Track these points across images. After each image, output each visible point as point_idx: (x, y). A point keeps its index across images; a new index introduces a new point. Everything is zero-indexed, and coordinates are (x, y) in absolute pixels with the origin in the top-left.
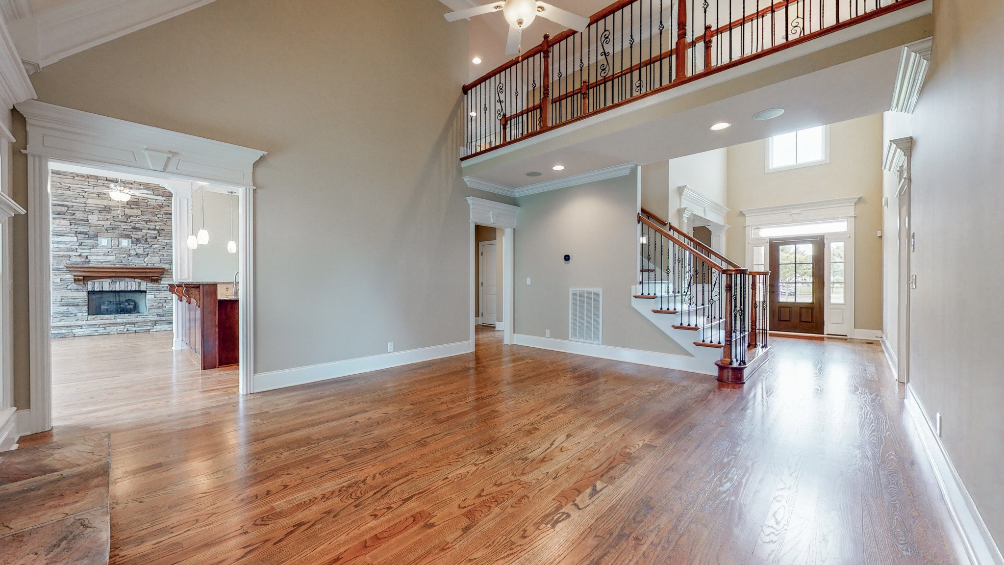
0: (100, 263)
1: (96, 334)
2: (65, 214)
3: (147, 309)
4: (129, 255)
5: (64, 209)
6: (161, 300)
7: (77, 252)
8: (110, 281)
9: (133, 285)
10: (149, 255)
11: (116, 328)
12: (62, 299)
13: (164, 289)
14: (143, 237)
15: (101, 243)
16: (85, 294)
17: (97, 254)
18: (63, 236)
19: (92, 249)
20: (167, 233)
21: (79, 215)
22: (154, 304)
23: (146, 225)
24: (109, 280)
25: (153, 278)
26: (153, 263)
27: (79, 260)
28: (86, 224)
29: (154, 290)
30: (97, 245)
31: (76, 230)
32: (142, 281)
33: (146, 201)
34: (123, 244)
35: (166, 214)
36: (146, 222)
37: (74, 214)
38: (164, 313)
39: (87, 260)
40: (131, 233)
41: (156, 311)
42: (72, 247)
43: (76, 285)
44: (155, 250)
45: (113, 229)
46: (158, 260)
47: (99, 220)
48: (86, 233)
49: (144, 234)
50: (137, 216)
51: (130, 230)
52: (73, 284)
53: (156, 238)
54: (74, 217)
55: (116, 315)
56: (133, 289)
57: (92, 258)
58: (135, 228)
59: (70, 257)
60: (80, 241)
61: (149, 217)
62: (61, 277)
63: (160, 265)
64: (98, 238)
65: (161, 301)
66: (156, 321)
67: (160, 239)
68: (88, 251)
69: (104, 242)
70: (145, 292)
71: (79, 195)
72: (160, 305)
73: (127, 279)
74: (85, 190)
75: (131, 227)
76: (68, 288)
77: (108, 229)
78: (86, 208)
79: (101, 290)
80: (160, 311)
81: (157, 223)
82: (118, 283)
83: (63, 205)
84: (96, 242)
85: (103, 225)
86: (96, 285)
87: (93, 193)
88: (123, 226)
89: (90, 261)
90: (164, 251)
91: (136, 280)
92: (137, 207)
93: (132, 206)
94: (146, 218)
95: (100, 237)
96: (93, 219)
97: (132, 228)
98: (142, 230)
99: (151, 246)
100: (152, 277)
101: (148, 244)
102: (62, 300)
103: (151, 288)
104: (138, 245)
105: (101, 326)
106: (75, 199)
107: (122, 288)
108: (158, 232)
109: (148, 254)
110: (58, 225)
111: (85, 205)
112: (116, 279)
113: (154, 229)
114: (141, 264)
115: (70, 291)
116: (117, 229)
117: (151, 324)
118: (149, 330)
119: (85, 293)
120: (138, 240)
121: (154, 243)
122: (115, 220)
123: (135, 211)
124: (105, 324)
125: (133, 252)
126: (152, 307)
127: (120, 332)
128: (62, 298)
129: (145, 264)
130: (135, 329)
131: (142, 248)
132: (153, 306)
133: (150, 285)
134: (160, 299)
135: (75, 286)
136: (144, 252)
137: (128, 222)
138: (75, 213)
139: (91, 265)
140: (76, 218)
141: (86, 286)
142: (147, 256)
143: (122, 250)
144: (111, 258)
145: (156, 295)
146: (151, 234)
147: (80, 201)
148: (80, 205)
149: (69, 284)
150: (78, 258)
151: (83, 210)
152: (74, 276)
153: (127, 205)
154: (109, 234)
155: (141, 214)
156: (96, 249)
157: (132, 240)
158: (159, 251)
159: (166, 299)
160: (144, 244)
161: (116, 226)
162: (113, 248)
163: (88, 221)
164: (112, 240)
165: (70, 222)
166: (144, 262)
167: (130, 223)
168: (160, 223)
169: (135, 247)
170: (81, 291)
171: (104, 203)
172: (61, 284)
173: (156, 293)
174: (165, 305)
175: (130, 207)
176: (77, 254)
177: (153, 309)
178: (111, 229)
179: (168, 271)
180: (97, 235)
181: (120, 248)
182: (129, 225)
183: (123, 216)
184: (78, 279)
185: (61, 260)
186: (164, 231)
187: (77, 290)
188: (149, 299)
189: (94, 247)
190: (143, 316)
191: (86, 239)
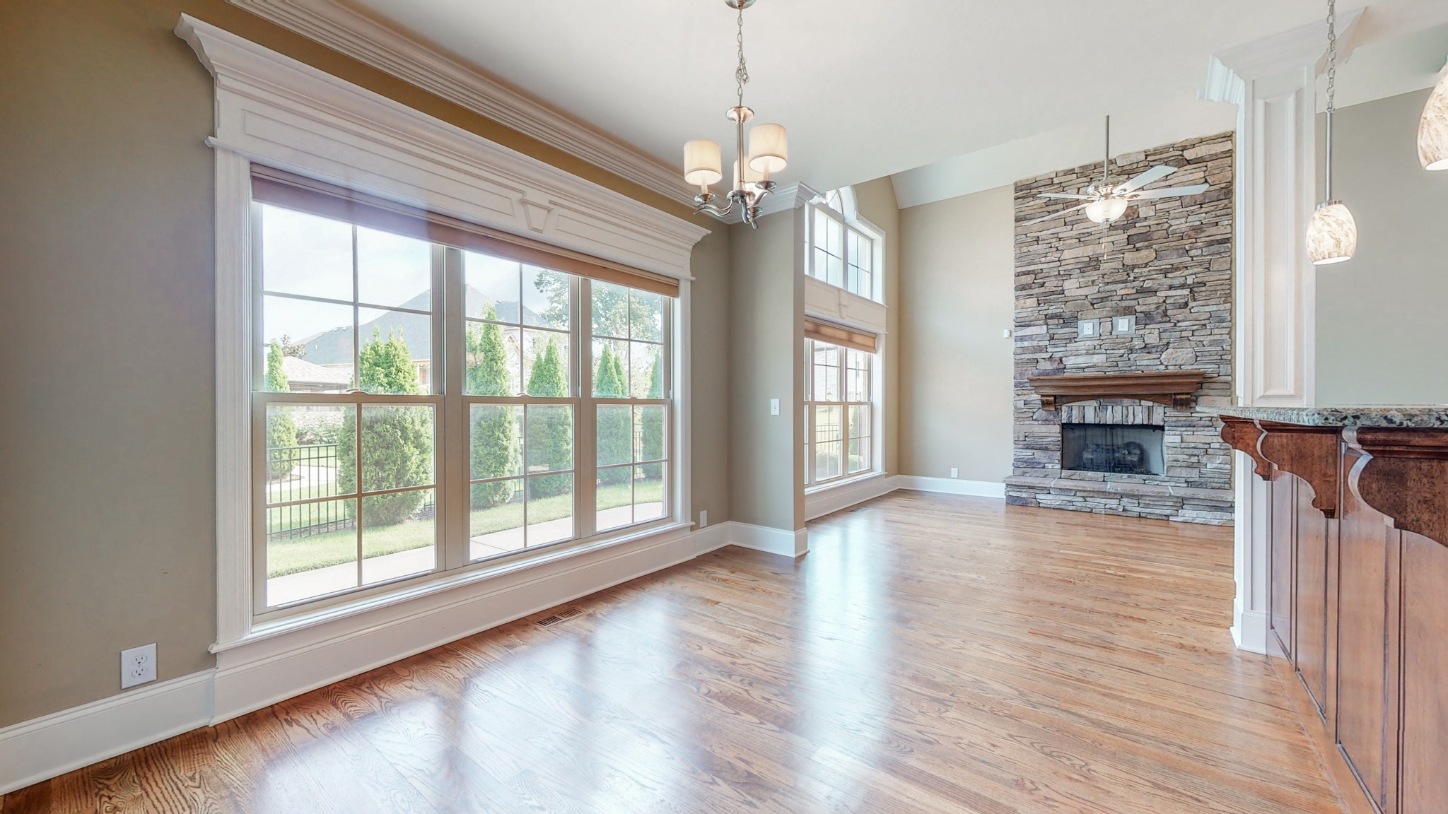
0: (1081, 370)
1: (1071, 508)
2: (1031, 288)
3: (1165, 467)
4: (1131, 351)
5: (1029, 279)
6: (1194, 448)
7: (1047, 351)
8: (1096, 405)
9: (1137, 413)
10: (1171, 345)
11: (1103, 501)
12: (1026, 437)
13: (1202, 423)
14: (1158, 308)
15: (1083, 332)
16: (1057, 429)
17: (1077, 353)
18: (1029, 326)
19: (1068, 345)
20: (1211, 289)
21: (1051, 285)
22: (1181, 457)
23: (1165, 280)
24: (1094, 403)
25: (1178, 397)
26: (1178, 363)
27: (1048, 366)
28: (1060, 300)
29: (1180, 424)
30: (1075, 335)
31: (1046, 312)
32: (1156, 404)
33: (1167, 225)
34: (1120, 329)
35: (1210, 244)
36: (1165, 273)
37: (1043, 285)
38: (1203, 480)
39: (1061, 366)
40: (1135, 303)
41: (1185, 473)
42: (1041, 343)
43: (1045, 413)
44: (1184, 334)
45: (1103, 299)
46: (1190, 355)
47: (1080, 287)
48: (1058, 316)
49: (1161, 301)
50: (1147, 264)
51: (1133, 297)
52: (1041, 410)
53: (1186, 304)
54: (1042, 289)
55: (1106, 474)
56: (1138, 421)
57: (1070, 361)
58: (1143, 291)
59: (1038, 362)
60: (1051, 331)
61: (1172, 261)
62: (1025, 398)
63: (1196, 367)
64: (1080, 323)
65: (1196, 452)
66: (1183, 499)
67: (1200, 309)
68: (1063, 349)
69: (1087, 328)
70: (1162, 428)
71: (1051, 247)
72: (1194, 459)
73: (1126, 402)
74: (1060, 236)
75: (1134, 291)
76: (1034, 418)
77: (1095, 302)
78: (1060, 268)
79: (1082, 422)
80: (1194, 475)
81: (1190, 271)
82: (1110, 408)
83: (1028, 273)
84: (1075, 330)
85: (1086, 296)
86: (1074, 412)
87: (1071, 238)
88: (1121, 290)
89: (1065, 368)
90: (1203, 332)
91: (1143, 402)
92: (1146, 243)
93: (1137, 245)
94: (1164, 264)
95: (1081, 319)
96: (1071, 286)
97: (1137, 292)
98: (1156, 292)
99: (1175, 325)
100: (1175, 394)
101: (1169, 321)
102: (1027, 439)
103: (1174, 419)
104: (1147, 327)
105: (1078, 494)
106: (1046, 257)
107: (1118, 420)
108: (1191, 292)
109: (1168, 344)
110: (1023, 308)
111: (1058, 264)
112: (1106, 400)
113: (1183, 286)
114: (1154, 368)
115: (1035, 423)
116: (1110, 298)
117: (1171, 504)
118: (1167, 516)
119: (1058, 426)
120: (1147, 315)
121: (1181, 317)
122: (1106, 281)
123: (1144, 253)
124: (1085, 491)
125: (1138, 343)
126: (1175, 464)
127: (1111, 512)
128: (1026, 434)
129: (1162, 367)
130: (1138, 509)
131: (1157, 331)
132: (1177, 461)
133: (1171, 412)
134: (1193, 445)
135: (1041, 414)
136: (1160, 339)
137: (1130, 281)
138: (1044, 283)
139: (1067, 375)
140: (1047, 290)
141: (1058, 413)
142: (1167, 349)
143: (1117, 341)
144: (1098, 359)
145: (1185, 437)
146: (1176, 298)
147: (1053, 258)
148: (1052, 265)
149: (1035, 410)
150: (1049, 363)
151: (1057, 273)
152: (1042, 396)
153: (1128, 244)
154: (1096, 311)
155: (1156, 258)
156: (1076, 344)
157: (1136, 317)
158: (1193, 335)
159: (1207, 446)
160: (1160, 322)
161: (1109, 294)
162: (1102, 338)
163: (1063, 293)
164: (1100, 323)
165: (1038, 300)
166: (1159, 363)
167: (1134, 281)
168: (1196, 270)
169: (1142, 332)
170: (1052, 423)
171: (1089, 251)
172: (1025, 410)
173: (1186, 433)
174: (1204, 460)
175: (1134, 247)
176: (1047, 356)
177: (1179, 469)
178: (1099, 300)
179: (1214, 379)
180: (1077, 317)
181: (1115, 337)
182: (1132, 286)
183: (1120, 271)
184: (1047, 400)
185: (1025, 369)
186: (1205, 285)
187: (1046, 421)
188: (1169, 445)
189: (1072, 339)
190: (1156, 483)
191: (1060, 327)
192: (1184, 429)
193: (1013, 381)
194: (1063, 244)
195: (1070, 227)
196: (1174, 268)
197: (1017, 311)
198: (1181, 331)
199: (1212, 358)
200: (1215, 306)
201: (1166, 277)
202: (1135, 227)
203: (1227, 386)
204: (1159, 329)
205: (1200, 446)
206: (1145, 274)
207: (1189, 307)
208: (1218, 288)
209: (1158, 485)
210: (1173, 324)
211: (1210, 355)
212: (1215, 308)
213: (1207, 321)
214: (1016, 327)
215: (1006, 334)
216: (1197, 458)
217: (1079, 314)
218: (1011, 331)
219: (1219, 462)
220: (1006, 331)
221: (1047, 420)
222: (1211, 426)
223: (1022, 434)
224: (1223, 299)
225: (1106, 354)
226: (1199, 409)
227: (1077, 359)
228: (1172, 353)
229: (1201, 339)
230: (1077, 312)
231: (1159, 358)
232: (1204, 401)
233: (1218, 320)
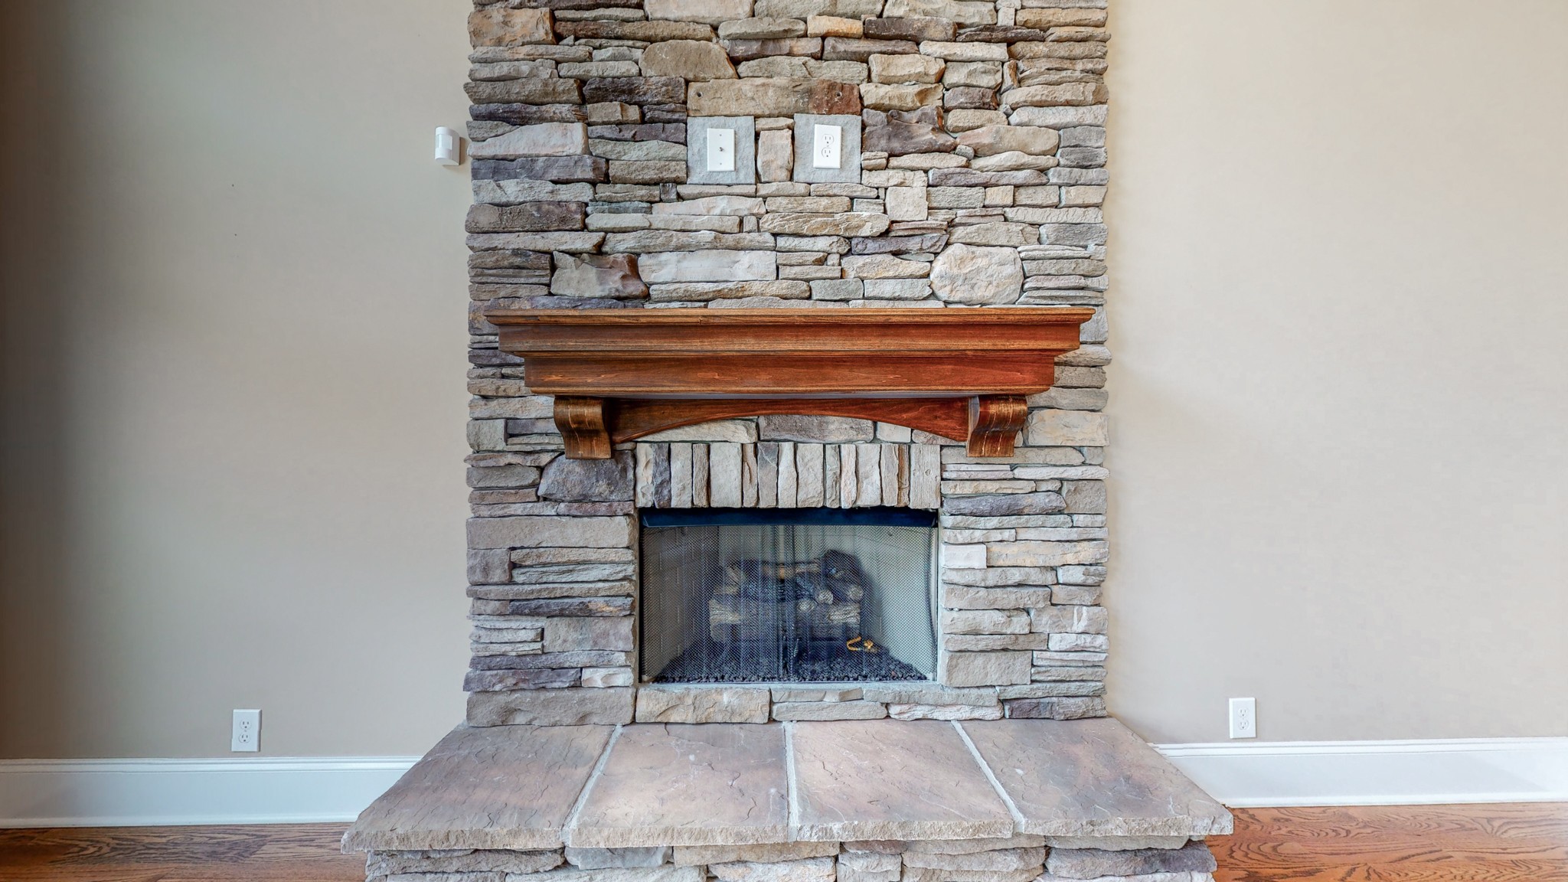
3: (939, 655)
4: (850, 246)
6: (1020, 585)
7: (584, 227)
8: (745, 439)
9: (867, 467)
10: (959, 232)
12: (514, 566)
13: (1041, 500)
14: (923, 95)
15: (702, 159)
16: (618, 532)
17: (683, 238)
19: (656, 207)
22: (990, 620)
24: (739, 433)
25: (981, 411)
26: (977, 296)
27: (589, 284)
28: (628, 29)
29: (984, 506)
30: (680, 169)
31: (578, 70)
32: (921, 437)
34: (818, 161)
38: (1039, 690)
39: (634, 288)
40: (856, 69)
41: (992, 670)
42: (564, 193)
43: (578, 469)
44: (993, 196)
45: (764, 45)
46: (1009, 270)
48: (623, 92)
49: (935, 68)
51: (853, 46)
52: (563, 458)
53: (997, 94)
55: (775, 685)
56: (870, 496)
57: (661, 271)
58: (881, 32)
59: (553, 268)
60: (599, 149)
62: (511, 408)
64: (694, 124)
65: (1025, 597)
67: (1033, 114)
68: (638, 220)
69: (717, 148)
72: (1019, 624)
73: (838, 426)
75: (858, 25)
76: (543, 489)
77: (741, 50)
79: (701, 502)
80: (1015, 678)
82: (787, 449)
84: (679, 149)
85: (715, 26)
86: (676, 466)
89: (646, 296)
90: (1041, 196)
91: (884, 430)
95: (698, 113)
97: (867, 34)
98: (918, 39)
99: (968, 166)
100: (986, 399)
101: (952, 149)
102: (519, 576)
103: (968, 488)
104: (893, 161)
107: (810, 496)
108: (1009, 53)
109: (951, 226)
110: (499, 42)
112: (777, 420)
113: (989, 33)
115: (549, 510)
116: (788, 44)
119: (622, 521)
120: (893, 114)
121: (984, 137)
125: (867, 217)
126: (968, 642)
128: (515, 556)
131: (921, 178)
132: (974, 632)
133: (961, 462)
134: (1016, 576)
135: (564, 474)
136: (930, 208)
139: (649, 318)
141: (624, 470)
142: (948, 244)
143: (810, 204)
144: (750, 268)
145: (996, 548)
146: (972, 66)
149: (545, 459)
150: (591, 273)
152: (561, 399)
154: (746, 87)
156: (682, 207)
157: (864, 125)
158: (1015, 203)
159: (1049, 578)
160: (930, 149)
161: (779, 26)
162: (764, 190)
164: (757, 135)
165: (554, 20)
166: (927, 292)
169: (878, 178)
170: (603, 508)
172: (510, 459)
173: (997, 535)
174: (1044, 621)
176: (585, 242)
177: (980, 660)
178: (753, 46)
179: (1071, 353)
180: (685, 102)
181: (801, 188)
184: (579, 420)
185: (508, 290)
186: (1045, 36)
187: (583, 504)
188: (955, 577)
189: (670, 184)
190: (919, 712)
191: (628, 134)
192: (994, 522)
193: (467, 338)
197: (480, 52)
198: (986, 186)
199: (1061, 283)
200: (1071, 110)
204: (926, 171)
205: (1036, 577)
207: (1003, 108)
208: (1079, 49)
209: (923, 719)
210: (963, 160)
211: (1059, 274)
213: (1051, 159)
214: (478, 120)
215: (441, 146)
216: (1024, 618)
217: (692, 92)
218: (462, 140)
219: (1080, 626)
220: (442, 133)
221: (583, 499)
222: (1060, 512)
223: (500, 556)
224: (1089, 88)
225: (774, 249)
226: (1031, 454)
227: (685, 264)
228: (962, 260)
229: (1035, 215)
230: (687, 82)
231: (927, 276)
232: (1044, 428)
233: (1075, 156)
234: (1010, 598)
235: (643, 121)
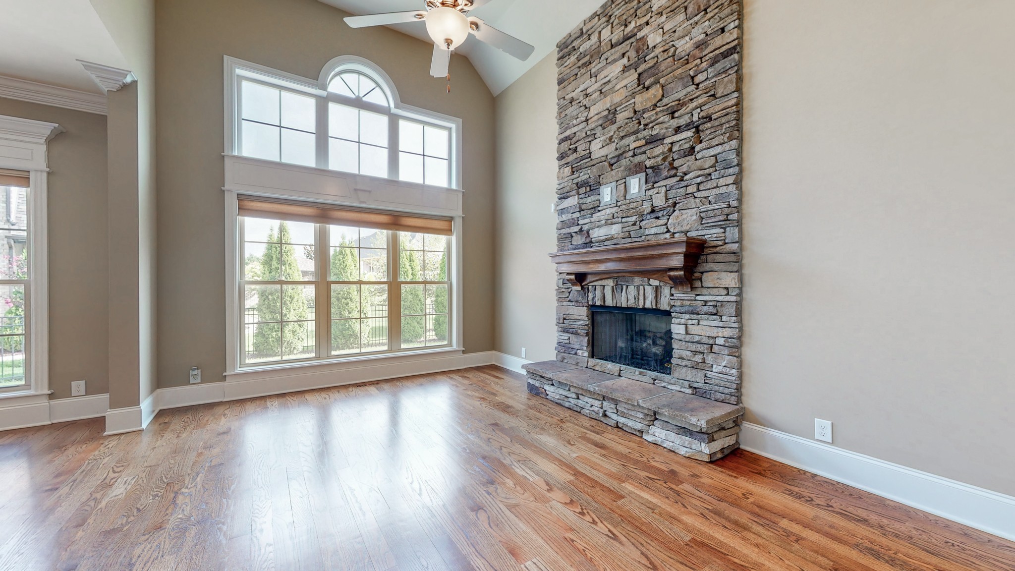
0: (602, 244)
1: (568, 405)
2: (568, 156)
4: (642, 218)
5: (566, 145)
6: (698, 342)
7: (578, 225)
8: (613, 285)
9: (647, 294)
10: (677, 206)
12: (565, 319)
13: (705, 309)
14: (664, 159)
15: (603, 198)
16: (584, 311)
17: (599, 224)
18: (568, 197)
19: (593, 215)
20: (716, 123)
21: (581, 149)
22: (686, 354)
23: (671, 121)
26: (683, 229)
27: (579, 240)
28: (588, 164)
29: (685, 310)
30: (598, 203)
31: (575, 181)
32: (662, 283)
34: (632, 191)
35: (716, 60)
36: (672, 112)
37: (575, 150)
38: (707, 387)
39: (588, 241)
40: (643, 157)
42: (574, 216)
43: (576, 293)
44: (690, 189)
45: (619, 158)
46: (694, 217)
47: (602, 147)
48: (586, 183)
50: (655, 105)
51: (643, 149)
52: (572, 290)
53: (692, 148)
54: (575, 155)
55: (623, 367)
56: (648, 305)
57: (597, 234)
58: (651, 141)
59: (572, 237)
60: (581, 201)
61: (677, 96)
63: (701, 233)
64: (602, 188)
65: (700, 348)
67: (705, 153)
68: (589, 220)
69: (607, 194)
70: (668, 314)
71: (581, 106)
72: (698, 358)
73: (639, 280)
74: (588, 91)
75: (644, 142)
76: (570, 298)
77: (612, 162)
78: (588, 128)
79: (603, 304)
80: (698, 379)
81: (694, 104)
82: (624, 288)
83: (566, 139)
84: (597, 197)
85: (607, 156)
86: (597, 292)
87: (595, 92)
88: (632, 143)
89: (591, 242)
90: (709, 185)
91: (652, 282)
92: (652, 79)
93: (647, 84)
95: (602, 184)
96: (595, 148)
97: (647, 143)
98: (663, 139)
99: (682, 180)
100: (669, 270)
101: (675, 175)
102: (565, 322)
103: (680, 303)
104: (655, 185)
106: (577, 118)
107: (631, 302)
108: (698, 131)
109: (675, 204)
110: (562, 178)
111: (586, 124)
112: (621, 278)
113: (688, 127)
114: (663, 237)
115: (571, 304)
116: (625, 155)
119: (585, 308)
120: (655, 170)
121: (687, 167)
122: (622, 134)
123: (652, 91)
125: (647, 207)
127: (595, 416)
128: (565, 316)
129: (668, 235)
131: (664, 189)
133: (677, 293)
134: (697, 338)
135: (573, 294)
136: (667, 199)
137: (641, 131)
138: (576, 147)
139: (592, 249)
140: (578, 156)
141: (585, 293)
142: (674, 211)
143: (631, 206)
144: (615, 230)
145: (690, 327)
146: (681, 142)
147: (582, 118)
148: (581, 126)
150: (579, 237)
151: (584, 135)
153: (639, 85)
154: (613, 173)
155: (663, 96)
156: (599, 214)
157: (647, 175)
158: (699, 190)
160: (666, 178)
161: (622, 150)
162: (619, 204)
163: (590, 157)
164: (617, 186)
165: (572, 168)
166: (666, 230)
167: (645, 129)
168: (700, 101)
169: (650, 193)
170: (581, 304)
171: (607, 103)
172: (563, 290)
173: (690, 322)
174: (710, 359)
175: (644, 87)
176: (576, 229)
177: (684, 369)
178: (616, 159)
179: (718, 249)
180: (600, 183)
181: (628, 201)
182: (642, 136)
183: (634, 119)
184: (571, 279)
185: (563, 244)
186: (711, 119)
187: (578, 303)
188: (677, 337)
189: (595, 208)
190: (663, 384)
191: (587, 196)
192: (688, 316)
194: (589, 100)
195: (593, 79)
196: (681, 104)
197: (559, 182)
198: (686, 186)
199: (717, 219)
200: (720, 147)
201: (673, 118)
202: (645, 61)
203: (733, 258)
204: (666, 186)
205: (705, 340)
206: (653, 118)
207: (694, 154)
208: (723, 120)
209: (664, 387)
210: (679, 178)
211: (715, 216)
212: (719, 149)
213: (711, 170)
214: (559, 199)
215: (553, 208)
216: (701, 356)
217: (601, 179)
218: (556, 206)
219: (724, 364)
220: (552, 205)
222: (715, 314)
223: (562, 316)
224: (728, 135)
225: (622, 222)
226: (704, 291)
227: (600, 231)
228: (678, 217)
229: (706, 193)
230: (600, 176)
231: (666, 224)
232: (709, 279)
233: (724, 164)
234: (693, 347)
235: (591, 190)
